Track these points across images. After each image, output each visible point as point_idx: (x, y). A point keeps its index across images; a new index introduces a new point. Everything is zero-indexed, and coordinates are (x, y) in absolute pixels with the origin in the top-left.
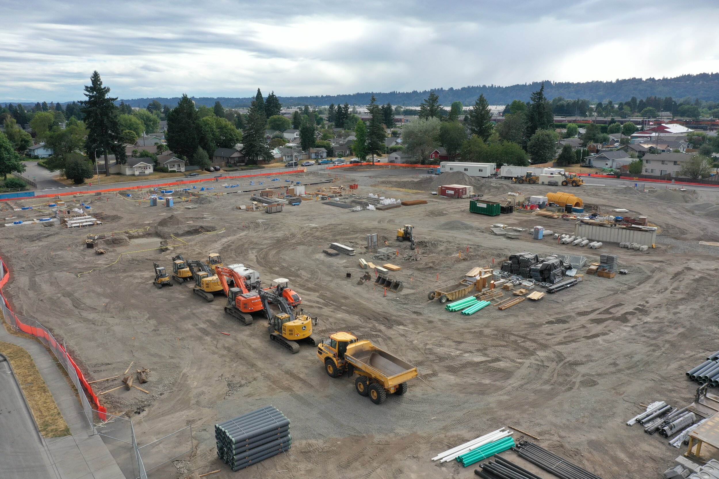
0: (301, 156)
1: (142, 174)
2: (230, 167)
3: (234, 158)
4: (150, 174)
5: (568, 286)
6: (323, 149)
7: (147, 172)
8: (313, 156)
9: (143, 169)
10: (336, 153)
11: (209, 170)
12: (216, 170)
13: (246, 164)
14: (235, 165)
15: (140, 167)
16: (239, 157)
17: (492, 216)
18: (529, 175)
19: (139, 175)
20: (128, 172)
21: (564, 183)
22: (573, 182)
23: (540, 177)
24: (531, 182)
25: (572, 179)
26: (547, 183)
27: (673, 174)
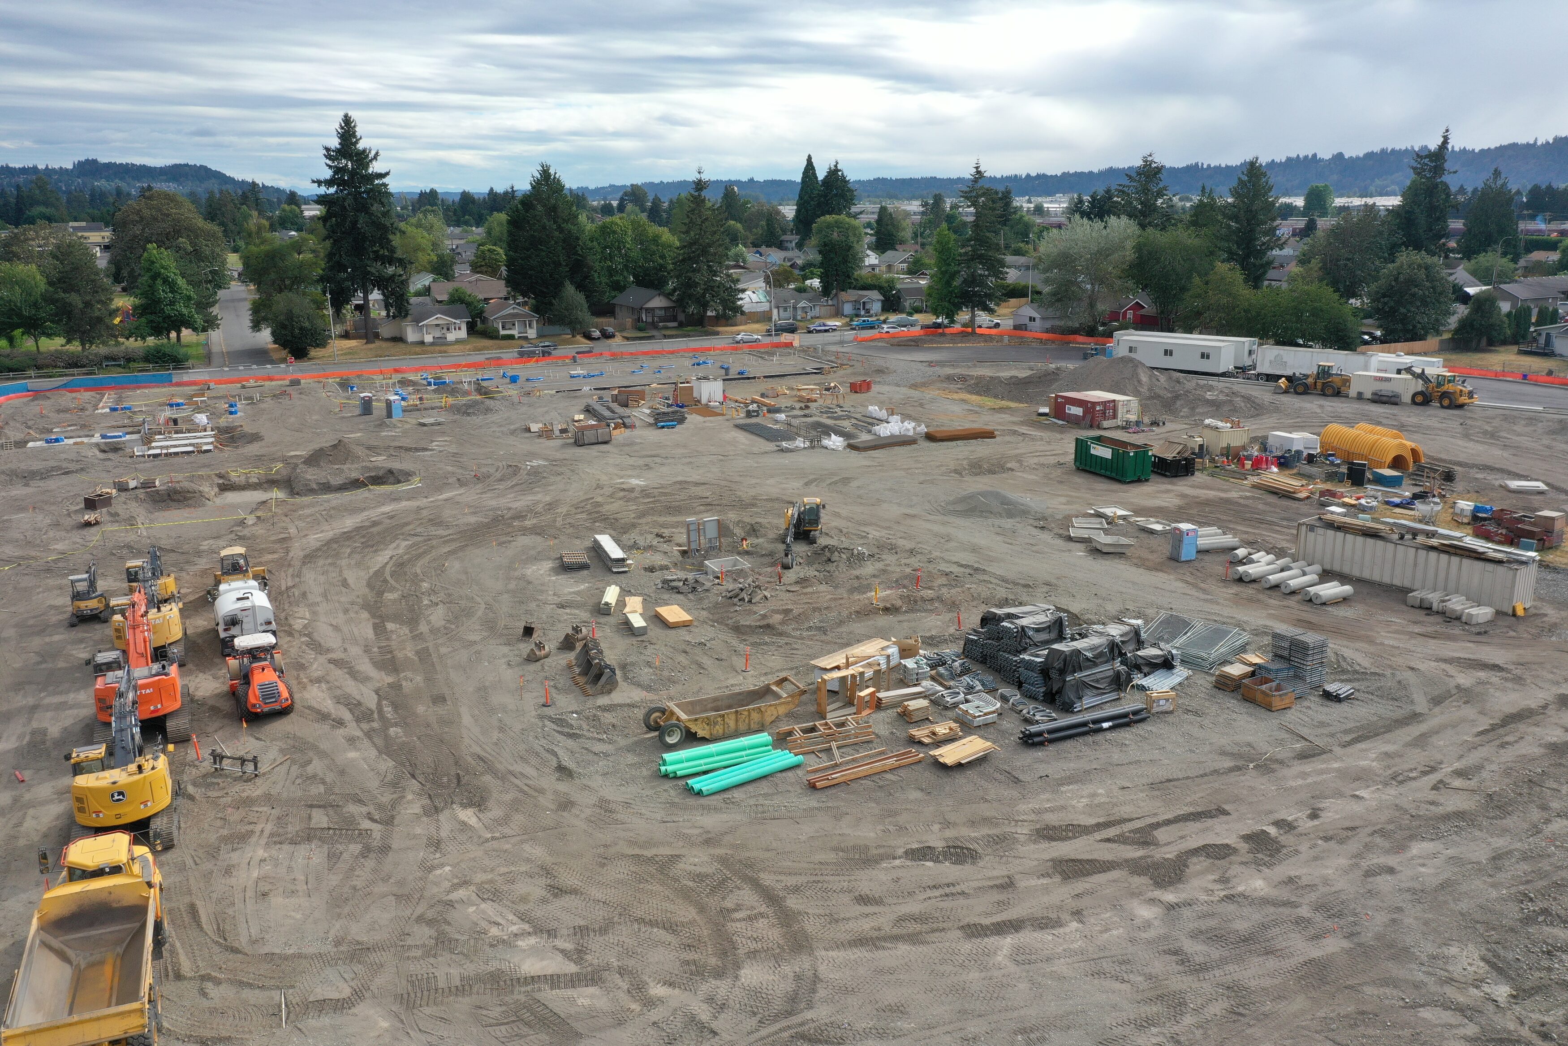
0: (817, 308)
1: (440, 342)
2: (641, 330)
3: (653, 309)
4: (458, 341)
5: (1105, 725)
6: (875, 295)
7: (451, 337)
8: (848, 309)
9: (445, 331)
11: (588, 337)
12: (606, 336)
13: (681, 325)
14: (654, 326)
15: (437, 325)
16: (665, 308)
17: (1125, 483)
18: (1324, 372)
19: (432, 344)
20: (411, 335)
21: (1419, 399)
22: (1443, 395)
23: (1353, 378)
24: (1327, 391)
25: (1442, 388)
26: (1370, 397)
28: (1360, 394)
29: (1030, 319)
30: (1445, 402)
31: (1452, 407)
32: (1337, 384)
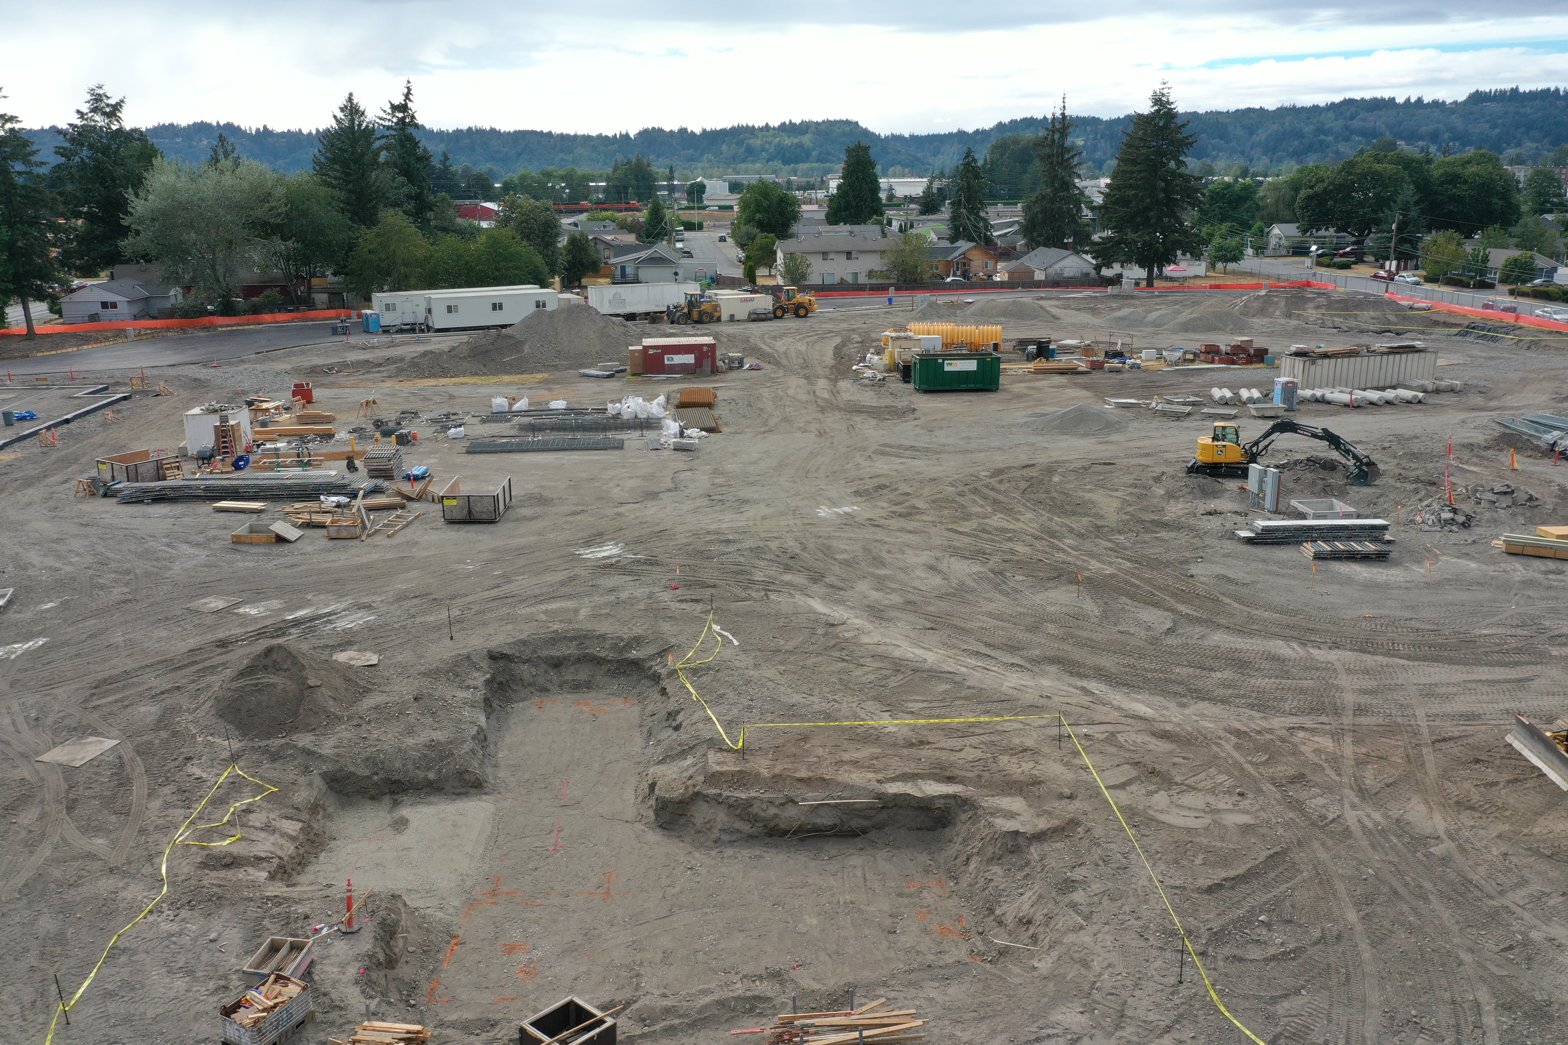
18: (690, 302)
21: (779, 313)
22: (799, 306)
23: (720, 303)
24: (705, 319)
25: (794, 301)
26: (745, 317)
27: (849, 279)
28: (732, 316)
29: (105, 305)
30: (802, 312)
31: (805, 316)
32: (709, 311)
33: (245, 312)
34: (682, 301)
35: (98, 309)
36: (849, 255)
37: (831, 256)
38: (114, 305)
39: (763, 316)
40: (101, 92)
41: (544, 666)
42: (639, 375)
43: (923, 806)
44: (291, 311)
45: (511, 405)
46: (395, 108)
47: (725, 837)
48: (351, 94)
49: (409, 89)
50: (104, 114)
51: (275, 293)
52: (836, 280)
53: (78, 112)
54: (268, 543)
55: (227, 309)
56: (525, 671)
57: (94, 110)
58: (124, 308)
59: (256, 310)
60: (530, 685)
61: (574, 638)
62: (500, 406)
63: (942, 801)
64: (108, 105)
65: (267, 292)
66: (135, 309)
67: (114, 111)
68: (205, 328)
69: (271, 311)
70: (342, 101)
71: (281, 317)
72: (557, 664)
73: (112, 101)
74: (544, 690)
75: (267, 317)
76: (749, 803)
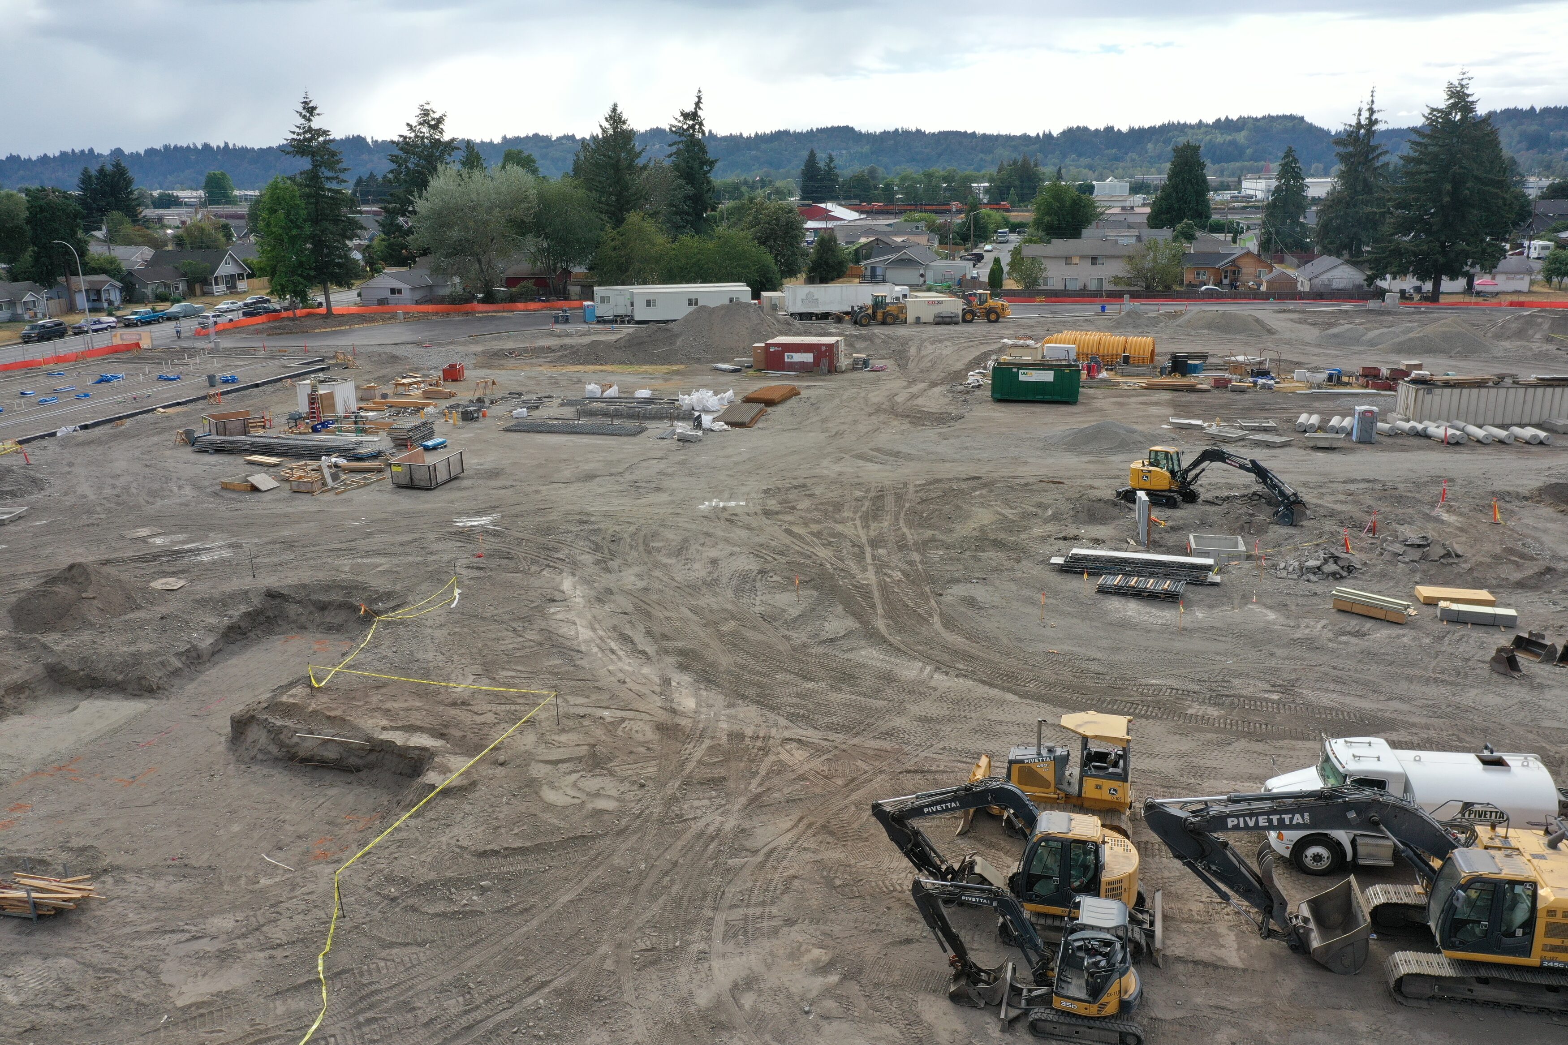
0: (44, 303)
6: (106, 280)
8: (81, 301)
10: (149, 291)
18: (878, 303)
21: (969, 317)
22: (990, 311)
23: (908, 305)
24: (889, 320)
25: (986, 305)
26: (931, 320)
27: (1093, 286)
28: (918, 318)
29: (393, 291)
30: (993, 317)
31: (996, 321)
32: (895, 312)
33: (503, 301)
34: (869, 302)
35: (388, 294)
36: (1094, 260)
37: (1076, 260)
38: (399, 291)
39: (948, 320)
40: (427, 107)
41: (311, 608)
42: (760, 370)
43: (402, 753)
44: (543, 301)
45: (603, 392)
46: (686, 116)
47: (260, 756)
48: (615, 105)
49: (699, 98)
50: (430, 126)
51: (530, 284)
52: (1079, 285)
53: (408, 124)
54: (245, 491)
55: (490, 298)
56: (292, 609)
57: (420, 124)
58: (406, 294)
59: (512, 299)
60: (293, 622)
61: (346, 588)
62: (591, 392)
63: (417, 752)
64: (433, 119)
65: (523, 283)
66: (418, 295)
67: (436, 125)
68: (467, 313)
69: (526, 301)
70: (607, 112)
71: (532, 305)
72: (323, 607)
73: (436, 116)
74: (303, 628)
75: (520, 306)
76: (280, 730)
